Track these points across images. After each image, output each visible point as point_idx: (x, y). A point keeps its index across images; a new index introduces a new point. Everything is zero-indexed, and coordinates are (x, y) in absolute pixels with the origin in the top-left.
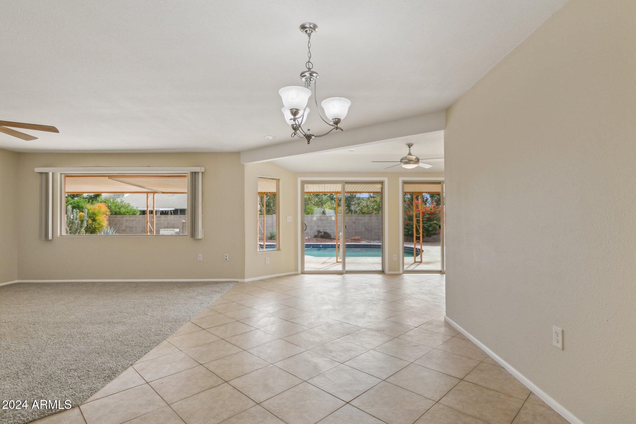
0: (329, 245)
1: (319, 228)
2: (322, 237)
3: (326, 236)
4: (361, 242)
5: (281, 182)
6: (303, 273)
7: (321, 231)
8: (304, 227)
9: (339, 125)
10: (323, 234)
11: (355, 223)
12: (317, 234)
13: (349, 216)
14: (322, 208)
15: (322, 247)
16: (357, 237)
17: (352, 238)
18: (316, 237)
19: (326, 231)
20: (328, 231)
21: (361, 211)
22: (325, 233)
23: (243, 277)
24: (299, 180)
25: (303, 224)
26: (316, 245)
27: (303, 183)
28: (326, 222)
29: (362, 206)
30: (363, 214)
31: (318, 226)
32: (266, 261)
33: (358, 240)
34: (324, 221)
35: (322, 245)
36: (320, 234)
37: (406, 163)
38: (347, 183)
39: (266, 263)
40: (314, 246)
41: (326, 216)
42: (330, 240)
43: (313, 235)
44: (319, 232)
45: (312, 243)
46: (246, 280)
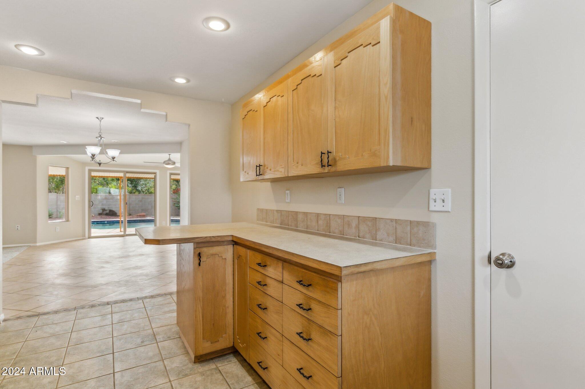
0: (115, 221)
1: (104, 207)
2: (107, 214)
3: (112, 213)
4: (146, 217)
5: (70, 170)
6: (90, 237)
7: (106, 209)
8: (91, 204)
9: (114, 160)
10: (108, 212)
11: (141, 201)
12: (102, 212)
13: (136, 195)
14: (108, 187)
15: (107, 223)
16: (143, 214)
17: (138, 215)
18: (100, 214)
19: (111, 209)
20: (114, 209)
21: (148, 192)
22: (110, 211)
23: (36, 242)
24: (87, 169)
25: (90, 201)
26: (101, 221)
27: (90, 171)
28: (111, 201)
29: (149, 187)
30: (150, 193)
31: (102, 205)
32: (57, 229)
33: (144, 216)
34: (109, 200)
35: (107, 221)
36: (105, 212)
37: (167, 164)
38: (128, 172)
39: (57, 231)
40: (98, 223)
41: (112, 195)
42: (116, 217)
43: (97, 213)
44: (104, 210)
45: (96, 220)
46: (38, 244)
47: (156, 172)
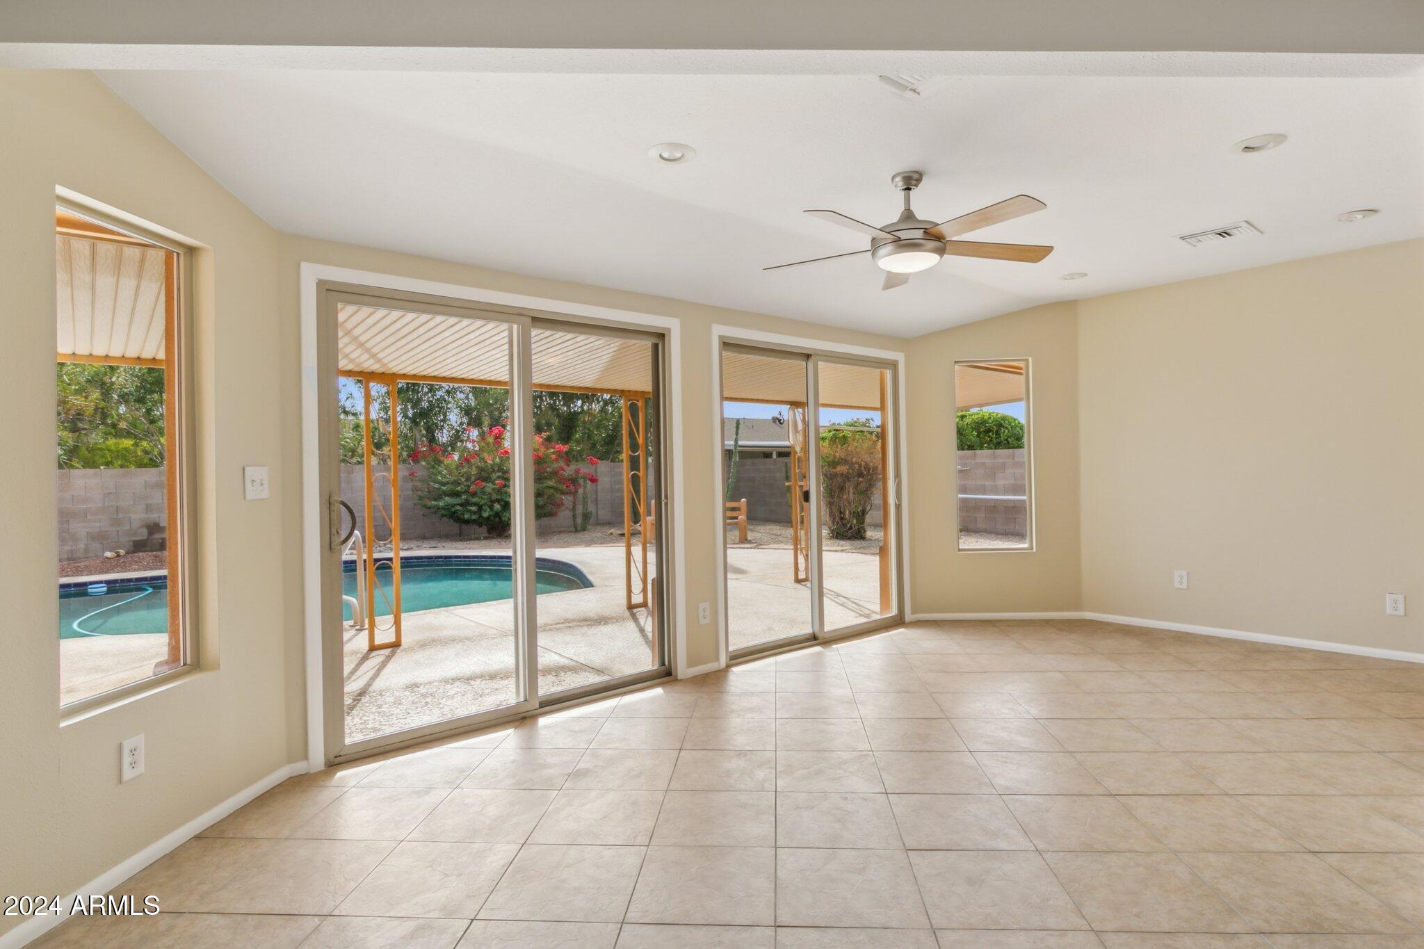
6: (337, 762)
7: (161, 525)
8: (342, 521)
12: (145, 537)
24: (311, 274)
32: (127, 759)
39: (128, 774)
47: (669, 330)
